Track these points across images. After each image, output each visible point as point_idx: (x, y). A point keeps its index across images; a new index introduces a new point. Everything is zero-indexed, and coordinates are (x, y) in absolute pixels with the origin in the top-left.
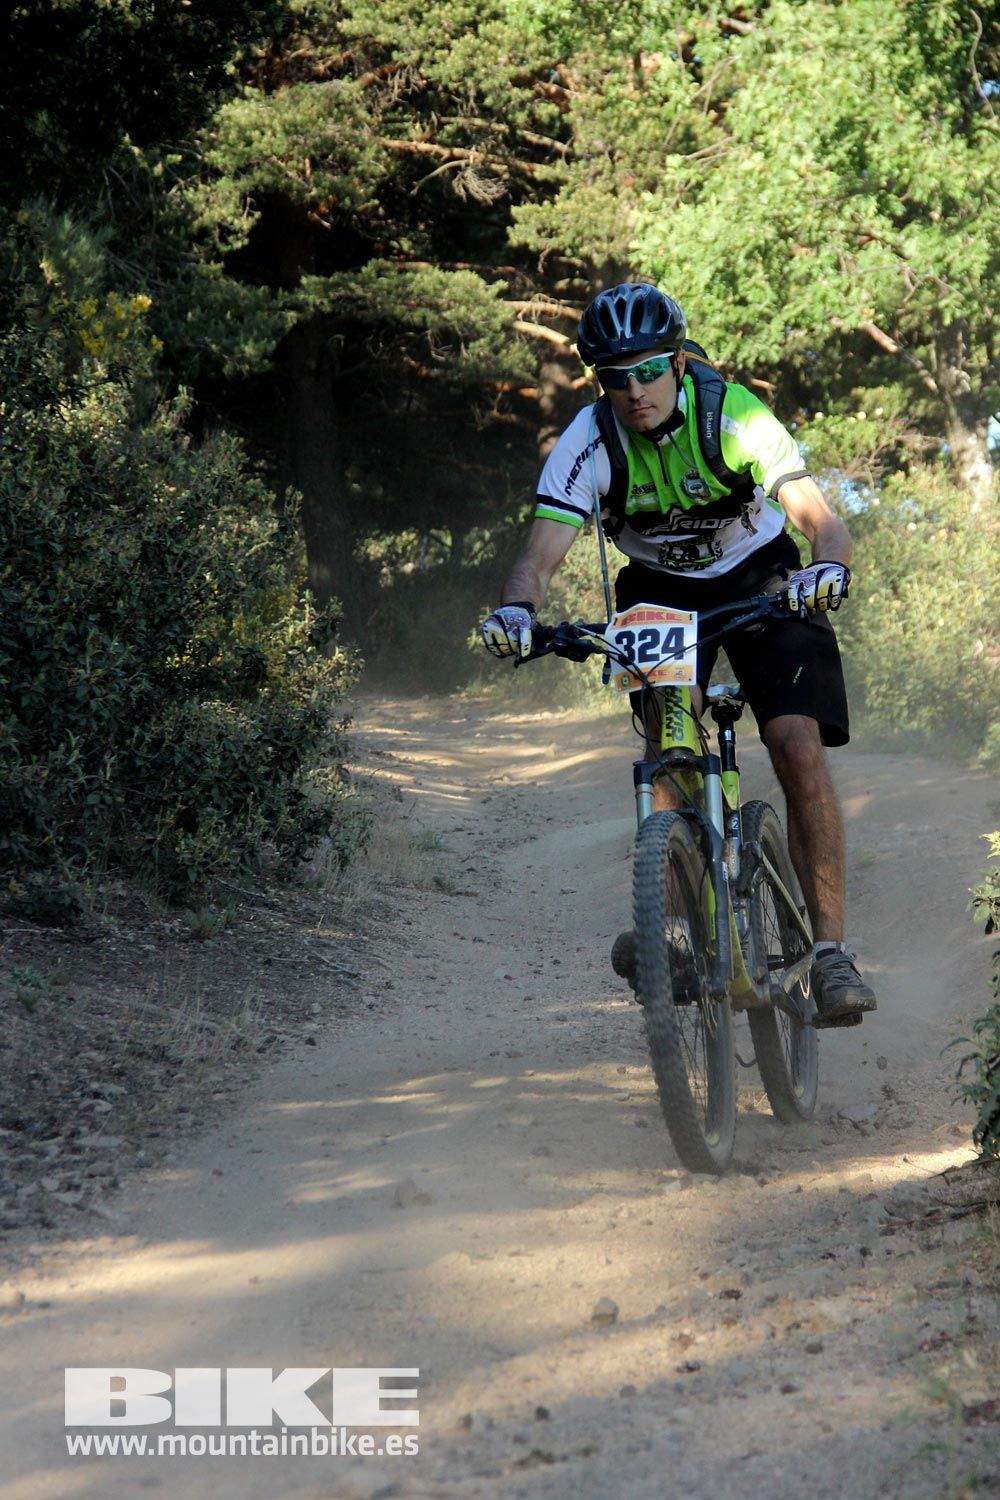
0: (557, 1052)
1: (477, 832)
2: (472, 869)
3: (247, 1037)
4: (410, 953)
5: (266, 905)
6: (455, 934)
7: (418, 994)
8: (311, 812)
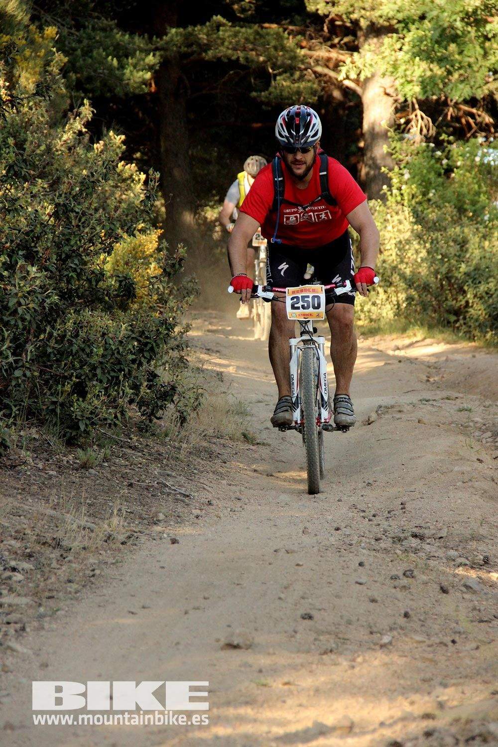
0: (319, 550)
1: (271, 403)
2: (267, 428)
4: (224, 482)
5: (130, 447)
6: (255, 471)
7: (229, 509)
8: (162, 387)
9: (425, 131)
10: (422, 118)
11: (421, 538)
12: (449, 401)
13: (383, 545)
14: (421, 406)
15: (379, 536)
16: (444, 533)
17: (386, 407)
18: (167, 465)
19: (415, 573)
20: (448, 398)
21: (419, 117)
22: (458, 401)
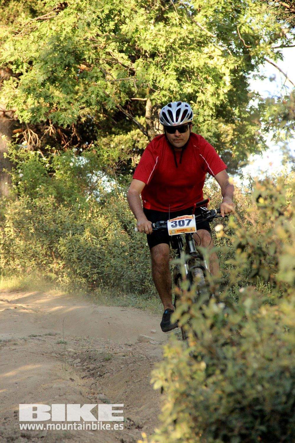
9: (33, 143)
10: (31, 133)
11: (28, 437)
12: (52, 337)
14: (30, 340)
16: (44, 434)
17: (4, 341)
20: (50, 335)
21: (29, 133)
22: (57, 337)
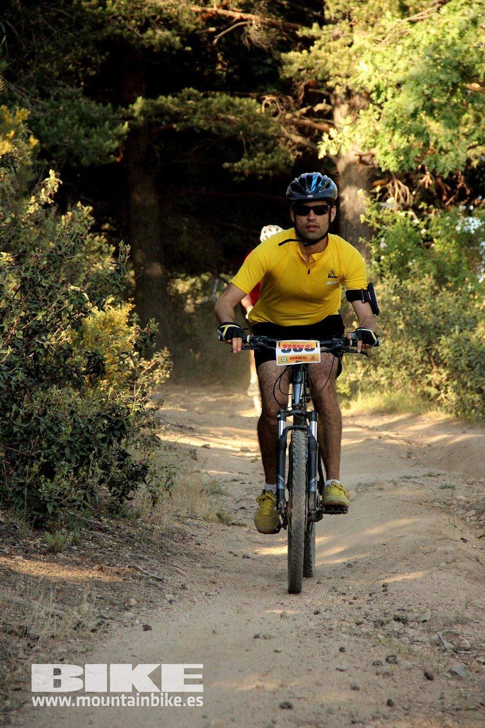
0: (298, 636)
1: (247, 482)
2: (243, 508)
3: (85, 621)
4: (198, 565)
5: (100, 530)
6: (230, 553)
7: (204, 593)
8: (134, 466)
9: (402, 199)
10: (399, 187)
11: (404, 621)
12: (431, 478)
13: (364, 629)
14: (403, 484)
15: (360, 620)
16: (427, 616)
17: (366, 485)
18: (139, 548)
19: (399, 659)
20: (430, 475)
21: (396, 186)
22: (441, 478)
